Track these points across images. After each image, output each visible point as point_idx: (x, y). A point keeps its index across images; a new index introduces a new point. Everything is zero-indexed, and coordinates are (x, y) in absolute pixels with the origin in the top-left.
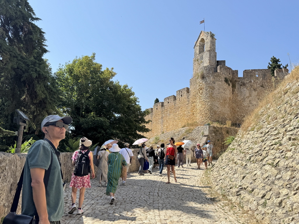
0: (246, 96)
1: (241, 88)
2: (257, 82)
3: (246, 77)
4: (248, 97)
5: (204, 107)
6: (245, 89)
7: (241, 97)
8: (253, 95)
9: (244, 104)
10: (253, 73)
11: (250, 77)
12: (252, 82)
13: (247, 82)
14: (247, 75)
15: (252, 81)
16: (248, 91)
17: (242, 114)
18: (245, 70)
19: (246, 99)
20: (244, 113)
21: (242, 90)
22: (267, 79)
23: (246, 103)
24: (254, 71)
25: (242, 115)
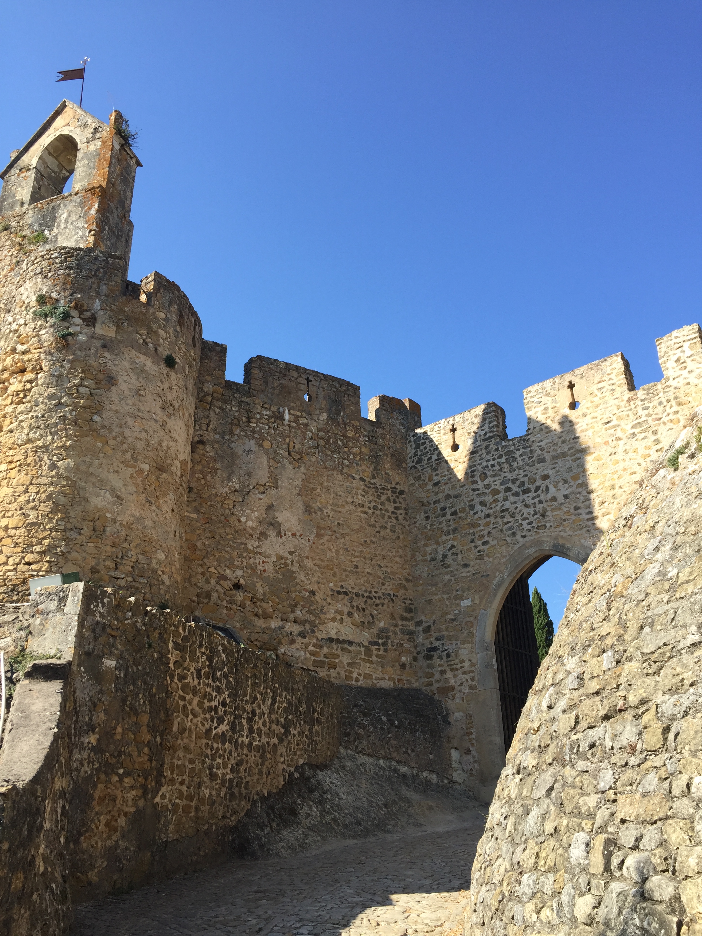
0: (254, 482)
1: (232, 433)
2: (307, 425)
3: (263, 391)
4: (264, 489)
5: (23, 478)
6: (252, 444)
7: (229, 480)
8: (284, 483)
9: (243, 519)
10: (290, 380)
11: (276, 392)
12: (286, 422)
13: (265, 413)
14: (266, 383)
15: (287, 417)
16: (264, 460)
17: (228, 571)
18: (260, 358)
19: (256, 495)
20: (238, 567)
21: (238, 447)
22: (345, 424)
23: (248, 518)
24: (295, 374)
25: (225, 578)
